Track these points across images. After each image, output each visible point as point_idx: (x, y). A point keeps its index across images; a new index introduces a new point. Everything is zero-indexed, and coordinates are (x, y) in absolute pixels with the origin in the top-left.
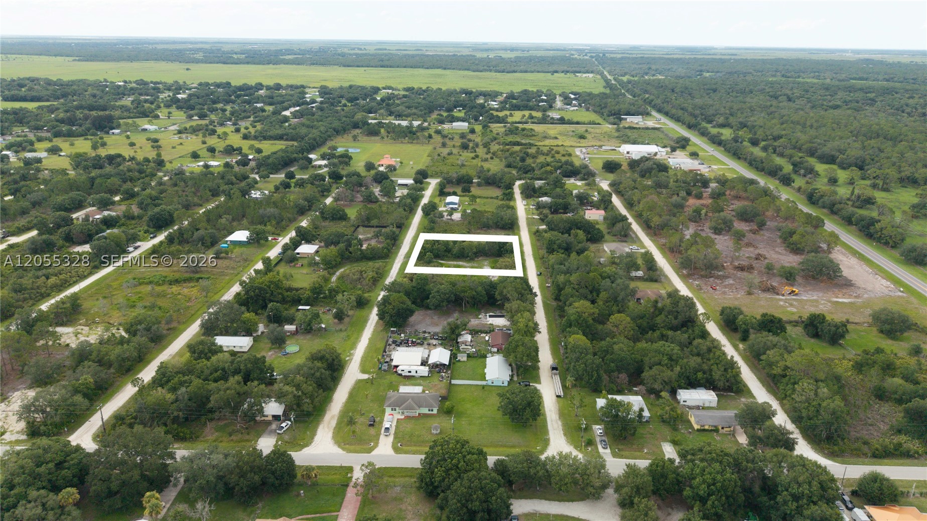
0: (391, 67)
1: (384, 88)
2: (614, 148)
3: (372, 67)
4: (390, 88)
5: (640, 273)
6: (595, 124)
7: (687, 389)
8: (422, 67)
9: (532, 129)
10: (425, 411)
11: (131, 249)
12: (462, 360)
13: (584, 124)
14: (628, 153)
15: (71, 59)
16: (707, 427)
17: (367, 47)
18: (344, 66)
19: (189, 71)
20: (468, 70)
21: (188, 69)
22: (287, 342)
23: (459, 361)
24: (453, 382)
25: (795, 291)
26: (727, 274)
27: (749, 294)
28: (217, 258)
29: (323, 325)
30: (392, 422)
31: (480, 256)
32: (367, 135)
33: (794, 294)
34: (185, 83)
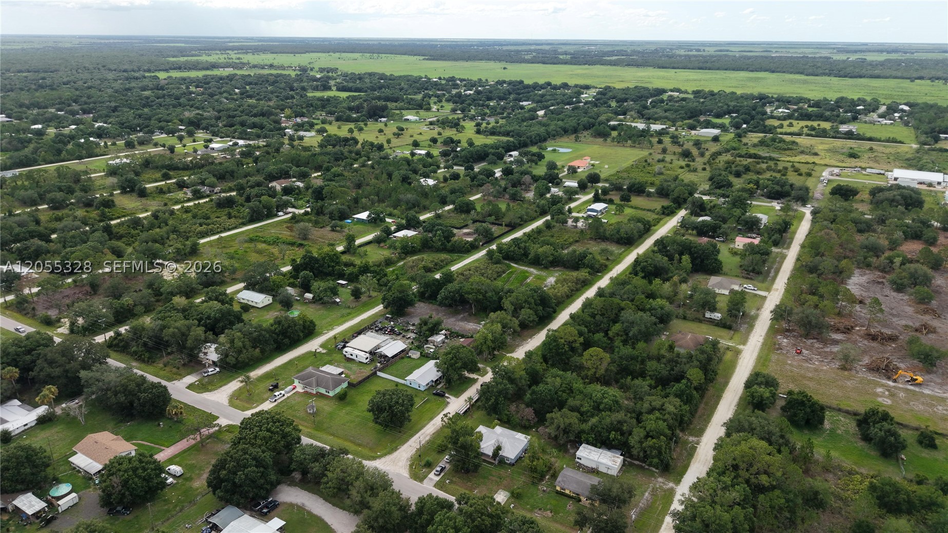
0: (709, 69)
1: (672, 91)
2: (882, 172)
3: (689, 69)
4: (678, 90)
5: (717, 316)
6: (896, 142)
7: (596, 446)
8: (747, 70)
9: (794, 142)
10: (323, 391)
11: (281, 213)
12: (412, 357)
13: (879, 140)
14: (896, 179)
15: (422, 58)
16: (567, 492)
17: (707, 49)
18: (659, 67)
19: (506, 70)
20: (802, 73)
21: (505, 68)
22: (294, 307)
23: (410, 357)
24: (379, 374)
25: (917, 379)
26: (844, 339)
27: (843, 368)
28: (333, 230)
29: (338, 300)
30: (288, 392)
31: (557, 266)
32: (595, 137)
33: (914, 383)
34: (487, 80)
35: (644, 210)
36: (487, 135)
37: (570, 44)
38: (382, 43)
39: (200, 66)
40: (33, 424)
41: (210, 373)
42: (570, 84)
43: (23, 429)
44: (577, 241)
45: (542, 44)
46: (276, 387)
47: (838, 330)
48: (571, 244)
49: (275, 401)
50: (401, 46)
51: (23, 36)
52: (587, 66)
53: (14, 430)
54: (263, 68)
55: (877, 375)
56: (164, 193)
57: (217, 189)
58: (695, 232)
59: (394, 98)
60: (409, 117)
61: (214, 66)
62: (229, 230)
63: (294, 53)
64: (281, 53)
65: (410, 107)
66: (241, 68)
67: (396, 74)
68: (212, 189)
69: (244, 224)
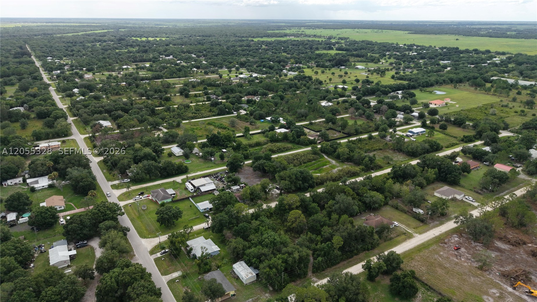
5: (420, 211)
7: (247, 264)
10: (157, 200)
11: (235, 113)
12: (215, 194)
19: (458, 41)
21: (457, 40)
23: (212, 193)
24: (190, 199)
25: (533, 293)
26: (507, 249)
27: (481, 268)
28: (250, 124)
29: (213, 159)
30: (144, 198)
31: (351, 162)
32: (472, 86)
33: (530, 294)
34: (435, 47)
35: (452, 136)
36: (396, 80)
37: (528, 25)
38: (393, 23)
39: (278, 35)
40: (47, 187)
41: (125, 181)
42: (492, 51)
43: (42, 188)
44: (381, 149)
45: (503, 24)
46: (142, 194)
47: (509, 242)
48: (375, 150)
49: (135, 200)
50: (403, 25)
51: (217, 20)
52: (523, 39)
53: (38, 187)
54: (310, 37)
55: (504, 280)
56: (197, 97)
57: (220, 98)
58: (471, 156)
59: (361, 55)
60: (359, 67)
61: (286, 35)
62: (205, 117)
63: (334, 29)
64: (328, 29)
65: (367, 61)
66: (298, 37)
67: (379, 42)
68: (217, 97)
69: (214, 116)
